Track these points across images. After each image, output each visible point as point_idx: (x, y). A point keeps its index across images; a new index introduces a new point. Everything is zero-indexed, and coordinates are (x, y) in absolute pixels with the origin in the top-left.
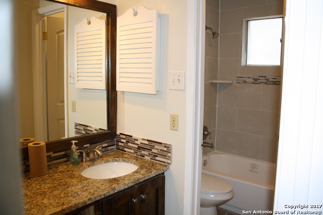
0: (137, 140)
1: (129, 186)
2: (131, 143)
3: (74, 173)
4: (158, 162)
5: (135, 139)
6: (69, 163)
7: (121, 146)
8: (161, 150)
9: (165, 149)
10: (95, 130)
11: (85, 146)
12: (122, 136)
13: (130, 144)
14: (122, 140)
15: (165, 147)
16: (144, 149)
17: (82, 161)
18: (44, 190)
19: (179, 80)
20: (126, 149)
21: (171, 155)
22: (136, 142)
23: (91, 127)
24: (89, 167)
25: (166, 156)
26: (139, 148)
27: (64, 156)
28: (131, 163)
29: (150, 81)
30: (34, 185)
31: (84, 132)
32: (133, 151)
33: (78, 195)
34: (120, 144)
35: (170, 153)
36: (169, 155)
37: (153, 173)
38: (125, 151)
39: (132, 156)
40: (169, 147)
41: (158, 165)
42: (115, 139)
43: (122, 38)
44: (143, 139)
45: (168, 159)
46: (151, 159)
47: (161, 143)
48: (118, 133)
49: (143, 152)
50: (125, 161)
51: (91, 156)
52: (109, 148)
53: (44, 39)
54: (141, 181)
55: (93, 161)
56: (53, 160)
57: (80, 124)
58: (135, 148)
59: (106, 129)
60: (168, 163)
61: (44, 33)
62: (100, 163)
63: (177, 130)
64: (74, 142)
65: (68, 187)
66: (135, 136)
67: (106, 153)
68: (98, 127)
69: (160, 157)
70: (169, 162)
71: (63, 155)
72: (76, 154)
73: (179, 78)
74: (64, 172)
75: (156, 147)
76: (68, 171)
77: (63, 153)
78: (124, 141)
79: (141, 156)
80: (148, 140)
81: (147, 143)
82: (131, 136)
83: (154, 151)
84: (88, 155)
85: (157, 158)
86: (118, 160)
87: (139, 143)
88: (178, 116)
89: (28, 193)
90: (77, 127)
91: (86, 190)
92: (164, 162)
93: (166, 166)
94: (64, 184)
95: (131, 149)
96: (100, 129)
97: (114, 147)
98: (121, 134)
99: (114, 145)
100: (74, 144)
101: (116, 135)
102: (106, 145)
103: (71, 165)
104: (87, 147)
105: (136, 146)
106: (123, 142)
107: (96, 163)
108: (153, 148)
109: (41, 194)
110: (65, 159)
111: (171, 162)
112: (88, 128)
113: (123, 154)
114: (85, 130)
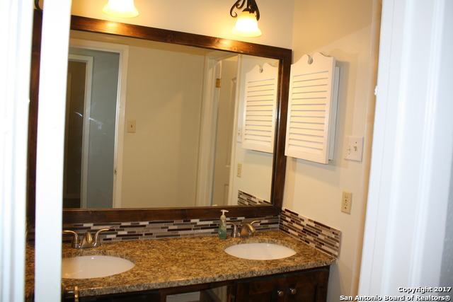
0: (303, 220)
1: (274, 272)
2: (297, 223)
3: (217, 246)
4: (323, 252)
5: (301, 219)
6: (216, 235)
7: (285, 225)
8: (328, 237)
9: (333, 236)
10: (260, 202)
11: (239, 218)
12: (287, 213)
13: (295, 225)
14: (287, 219)
15: (333, 233)
16: (310, 233)
17: (232, 236)
18: (177, 257)
19: (356, 148)
20: (290, 231)
21: (340, 245)
22: (302, 223)
23: (255, 198)
24: (238, 243)
25: (333, 246)
26: (305, 231)
27: (212, 227)
28: (291, 248)
29: (320, 146)
30: (170, 251)
31: (247, 203)
32: (297, 234)
33: (210, 269)
34: (284, 223)
35: (338, 242)
36: (337, 244)
37: (309, 263)
38: (289, 233)
39: (295, 240)
40: (337, 235)
41: (322, 256)
42: (279, 216)
43: (295, 90)
44: (309, 220)
45: (335, 250)
46: (316, 247)
47: (329, 228)
48: (283, 209)
49: (308, 237)
50: (283, 244)
51: (244, 231)
52: (270, 226)
53: (217, 87)
54: (291, 270)
55: (244, 238)
56: (199, 229)
57: (244, 193)
58: (300, 230)
59: (269, 201)
60: (335, 256)
61: (218, 80)
62: (253, 242)
63: (349, 214)
64: (224, 211)
65: (203, 260)
66: (301, 215)
67: (266, 231)
68: (262, 199)
69: (326, 246)
70: (336, 253)
71: (211, 225)
72: (225, 226)
73: (355, 145)
74: (206, 243)
75: (323, 232)
76: (211, 243)
77: (211, 222)
78: (289, 219)
79: (306, 241)
80: (315, 222)
81: (313, 225)
82: (297, 215)
83: (320, 236)
84: (239, 230)
85: (323, 247)
86: (276, 241)
87: (305, 225)
88: (351, 194)
89: (161, 257)
90: (241, 196)
91: (221, 266)
92: (331, 254)
93: (332, 259)
94: (201, 255)
95: (295, 231)
96: (264, 201)
97: (277, 226)
98: (286, 210)
99: (277, 223)
100: (223, 213)
101: (281, 211)
102: (266, 221)
103: (218, 238)
104: (241, 221)
105: (301, 228)
106: (287, 221)
107: (248, 240)
108: (320, 233)
109: (172, 261)
110: (213, 230)
111: (339, 254)
112: (252, 199)
113: (284, 236)
114: (249, 201)
